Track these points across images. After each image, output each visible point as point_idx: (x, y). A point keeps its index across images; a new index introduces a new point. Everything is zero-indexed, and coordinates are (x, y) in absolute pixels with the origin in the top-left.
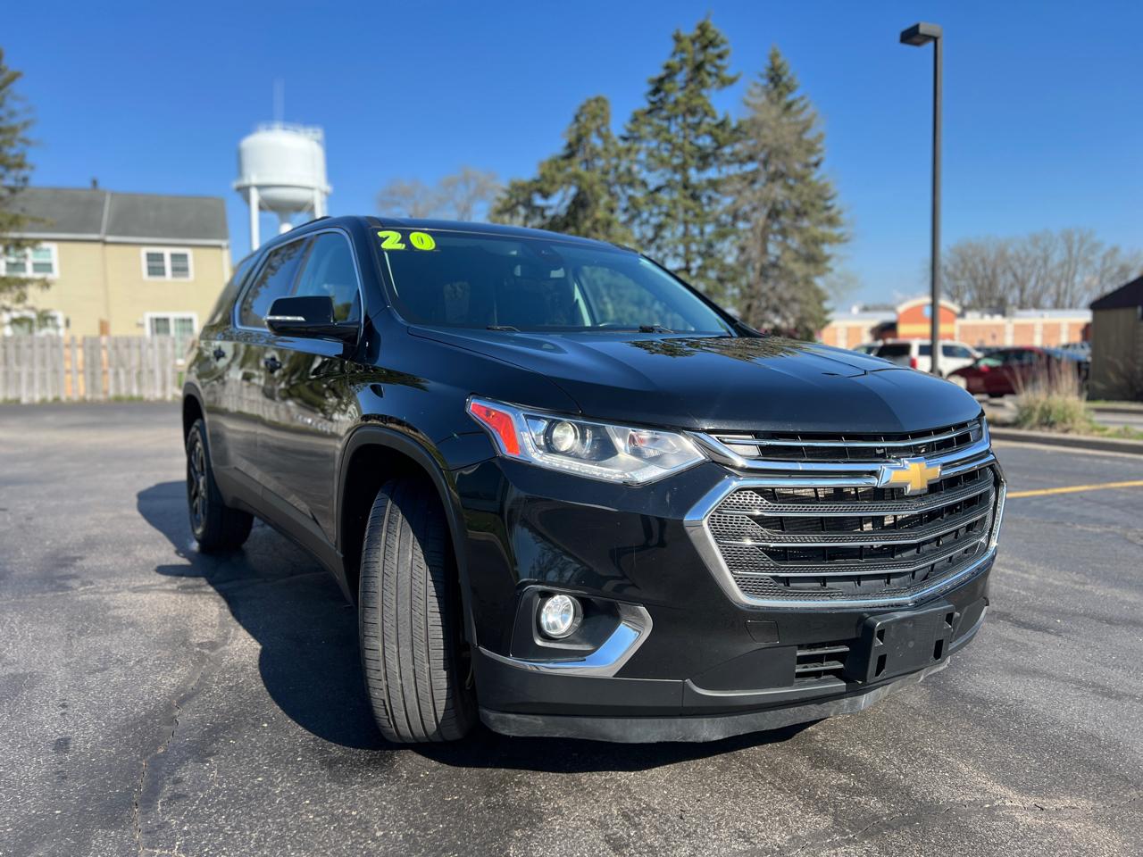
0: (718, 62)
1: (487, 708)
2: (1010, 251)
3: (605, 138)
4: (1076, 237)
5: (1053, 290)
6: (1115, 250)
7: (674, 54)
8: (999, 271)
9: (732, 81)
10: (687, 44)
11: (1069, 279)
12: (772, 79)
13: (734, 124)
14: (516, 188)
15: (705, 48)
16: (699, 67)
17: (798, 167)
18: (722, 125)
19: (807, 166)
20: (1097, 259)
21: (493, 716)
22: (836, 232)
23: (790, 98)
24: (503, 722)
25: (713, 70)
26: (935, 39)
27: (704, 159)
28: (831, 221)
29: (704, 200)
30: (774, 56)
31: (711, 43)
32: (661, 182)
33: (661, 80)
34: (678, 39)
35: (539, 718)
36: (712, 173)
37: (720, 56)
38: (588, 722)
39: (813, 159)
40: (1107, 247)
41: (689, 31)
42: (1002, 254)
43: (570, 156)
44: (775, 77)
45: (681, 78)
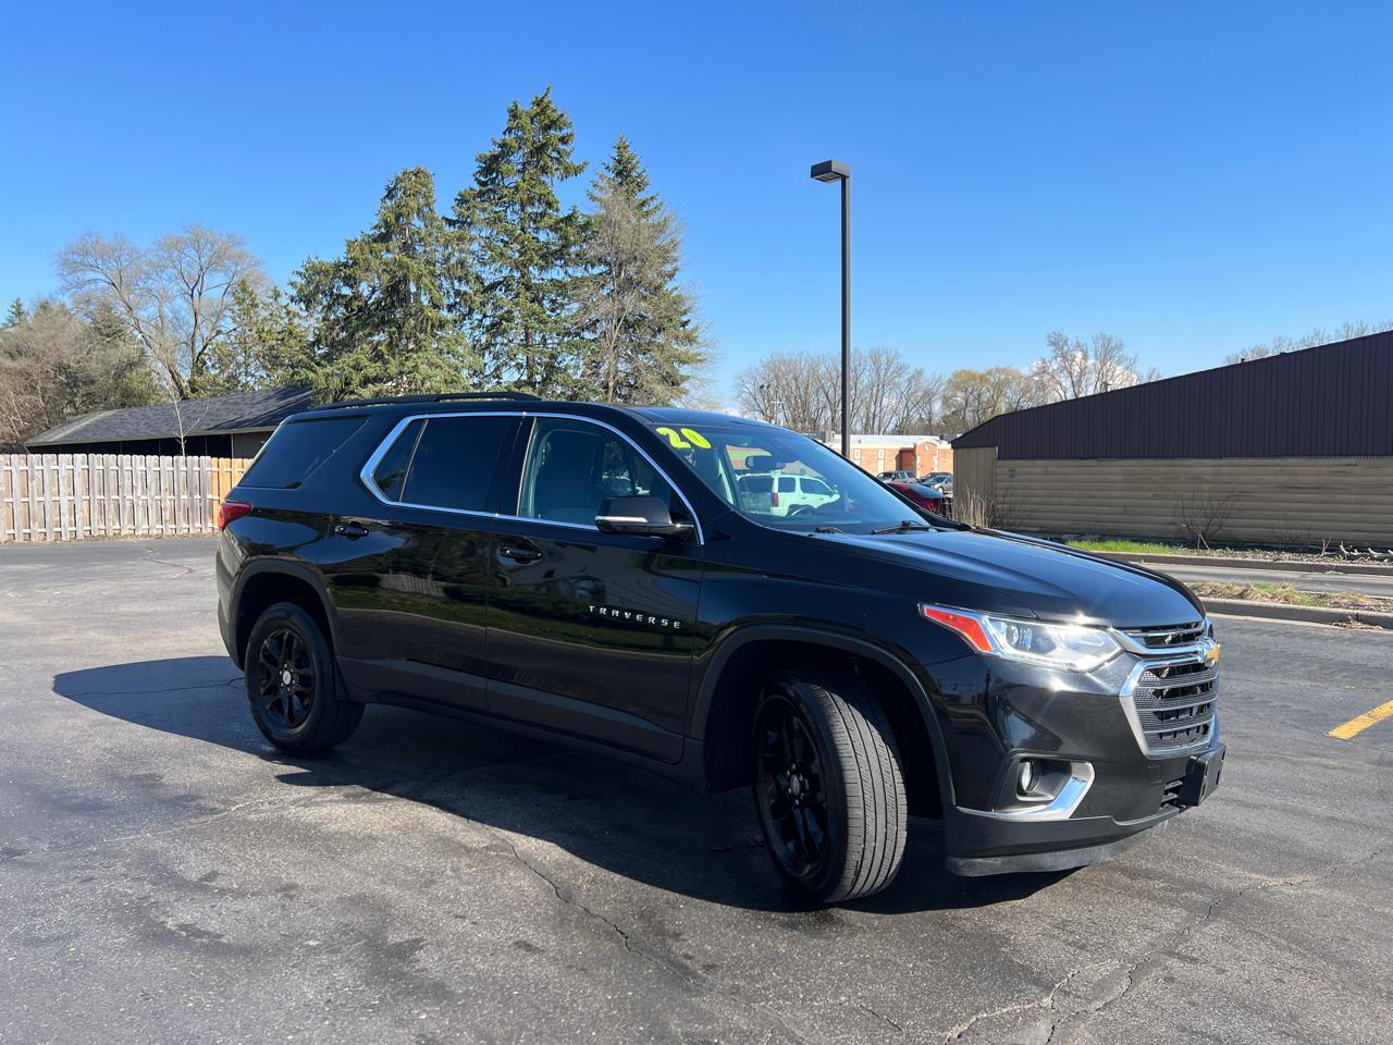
0: (561, 146)
1: (956, 856)
2: (823, 370)
3: (429, 220)
4: (884, 358)
5: (862, 412)
6: (919, 373)
7: (509, 130)
8: (811, 389)
9: (578, 171)
10: (525, 120)
11: (877, 400)
12: (619, 174)
13: (581, 221)
14: (315, 272)
15: (546, 128)
16: (540, 150)
17: (651, 275)
18: (569, 219)
19: (660, 274)
20: (902, 381)
21: (961, 862)
22: (693, 350)
23: (641, 196)
24: (970, 866)
25: (555, 155)
26: (844, 178)
27: (548, 257)
28: (690, 339)
29: (546, 304)
30: (621, 148)
31: (553, 124)
32: (498, 277)
33: (495, 158)
34: (514, 115)
35: (999, 859)
36: (556, 273)
37: (563, 140)
38: (1033, 858)
39: (668, 268)
40: (911, 371)
41: (526, 106)
42: (814, 371)
43: (384, 238)
44: (623, 171)
45: (517, 158)
